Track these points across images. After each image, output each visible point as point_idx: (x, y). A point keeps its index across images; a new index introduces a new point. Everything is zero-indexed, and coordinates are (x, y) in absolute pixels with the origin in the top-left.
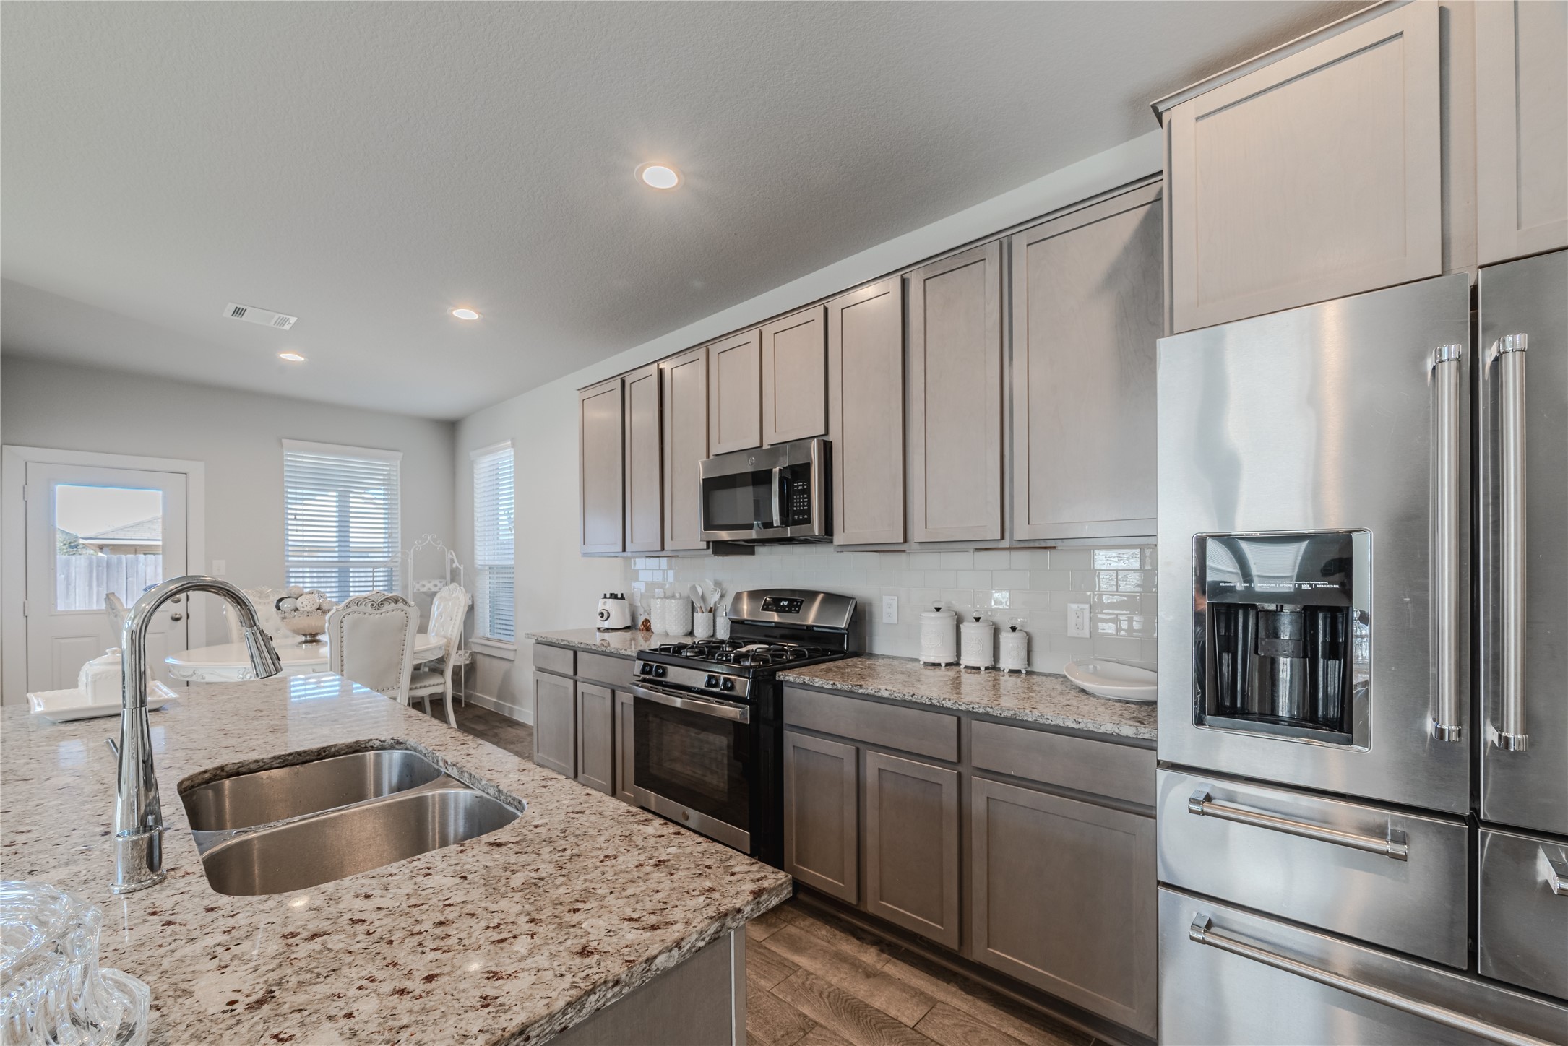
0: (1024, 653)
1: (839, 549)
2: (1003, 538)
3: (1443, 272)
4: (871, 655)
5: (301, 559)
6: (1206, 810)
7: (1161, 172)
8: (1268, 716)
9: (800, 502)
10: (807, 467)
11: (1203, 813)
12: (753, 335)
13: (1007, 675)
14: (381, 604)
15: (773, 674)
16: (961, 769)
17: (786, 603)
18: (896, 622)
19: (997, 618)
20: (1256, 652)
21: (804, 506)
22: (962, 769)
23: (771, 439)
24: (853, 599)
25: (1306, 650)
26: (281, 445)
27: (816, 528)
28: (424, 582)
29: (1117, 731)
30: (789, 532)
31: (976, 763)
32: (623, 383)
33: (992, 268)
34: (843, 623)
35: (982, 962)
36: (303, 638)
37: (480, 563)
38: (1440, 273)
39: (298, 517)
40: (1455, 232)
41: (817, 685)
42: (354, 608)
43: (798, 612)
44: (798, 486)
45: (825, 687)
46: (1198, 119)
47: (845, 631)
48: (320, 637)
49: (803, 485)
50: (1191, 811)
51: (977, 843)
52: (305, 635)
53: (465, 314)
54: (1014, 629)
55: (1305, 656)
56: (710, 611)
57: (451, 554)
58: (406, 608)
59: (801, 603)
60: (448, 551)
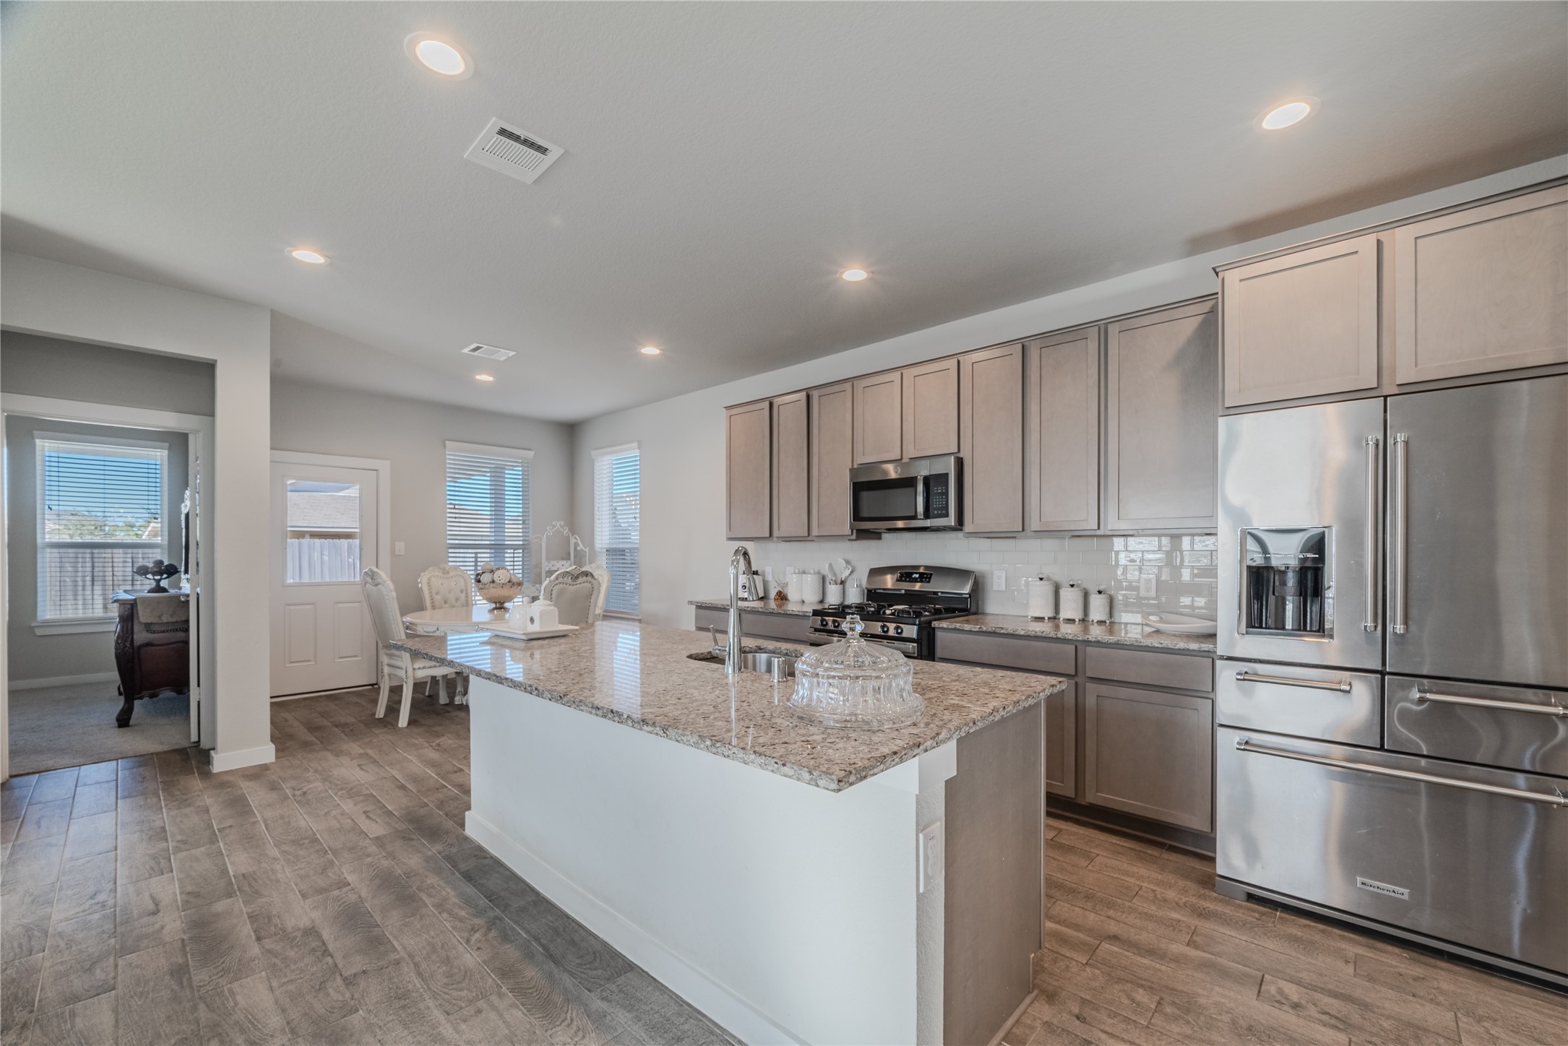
0: (1108, 609)
1: (968, 535)
2: (1099, 528)
3: (1378, 385)
4: (984, 614)
5: (457, 542)
6: (1246, 678)
7: (1217, 293)
8: (1280, 625)
9: (939, 501)
10: (946, 475)
11: (1244, 680)
12: (896, 376)
13: (1096, 624)
14: (577, 577)
15: (930, 623)
16: (1076, 679)
17: (917, 576)
18: (1004, 589)
19: (1086, 585)
20: (1274, 594)
21: (942, 504)
22: (1079, 680)
23: (910, 452)
24: (973, 572)
25: (1302, 592)
26: (445, 447)
27: (951, 520)
28: (555, 562)
29: (1187, 647)
30: (928, 523)
31: (1089, 674)
32: (771, 405)
33: (1093, 346)
34: (966, 590)
35: (1092, 802)
36: (494, 605)
37: (599, 546)
38: (1376, 386)
39: (456, 507)
40: (1385, 363)
41: (966, 629)
42: (560, 580)
43: (929, 582)
44: (937, 490)
45: (973, 630)
46: (1240, 280)
47: (968, 596)
48: (506, 605)
49: (942, 489)
50: (1237, 679)
51: (1090, 726)
52: (496, 603)
53: (651, 350)
54: (1100, 592)
55: (1300, 595)
56: (841, 584)
57: (575, 538)
58: (592, 580)
59: (931, 577)
60: (572, 535)
